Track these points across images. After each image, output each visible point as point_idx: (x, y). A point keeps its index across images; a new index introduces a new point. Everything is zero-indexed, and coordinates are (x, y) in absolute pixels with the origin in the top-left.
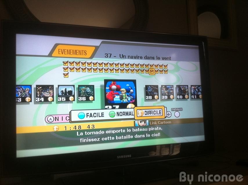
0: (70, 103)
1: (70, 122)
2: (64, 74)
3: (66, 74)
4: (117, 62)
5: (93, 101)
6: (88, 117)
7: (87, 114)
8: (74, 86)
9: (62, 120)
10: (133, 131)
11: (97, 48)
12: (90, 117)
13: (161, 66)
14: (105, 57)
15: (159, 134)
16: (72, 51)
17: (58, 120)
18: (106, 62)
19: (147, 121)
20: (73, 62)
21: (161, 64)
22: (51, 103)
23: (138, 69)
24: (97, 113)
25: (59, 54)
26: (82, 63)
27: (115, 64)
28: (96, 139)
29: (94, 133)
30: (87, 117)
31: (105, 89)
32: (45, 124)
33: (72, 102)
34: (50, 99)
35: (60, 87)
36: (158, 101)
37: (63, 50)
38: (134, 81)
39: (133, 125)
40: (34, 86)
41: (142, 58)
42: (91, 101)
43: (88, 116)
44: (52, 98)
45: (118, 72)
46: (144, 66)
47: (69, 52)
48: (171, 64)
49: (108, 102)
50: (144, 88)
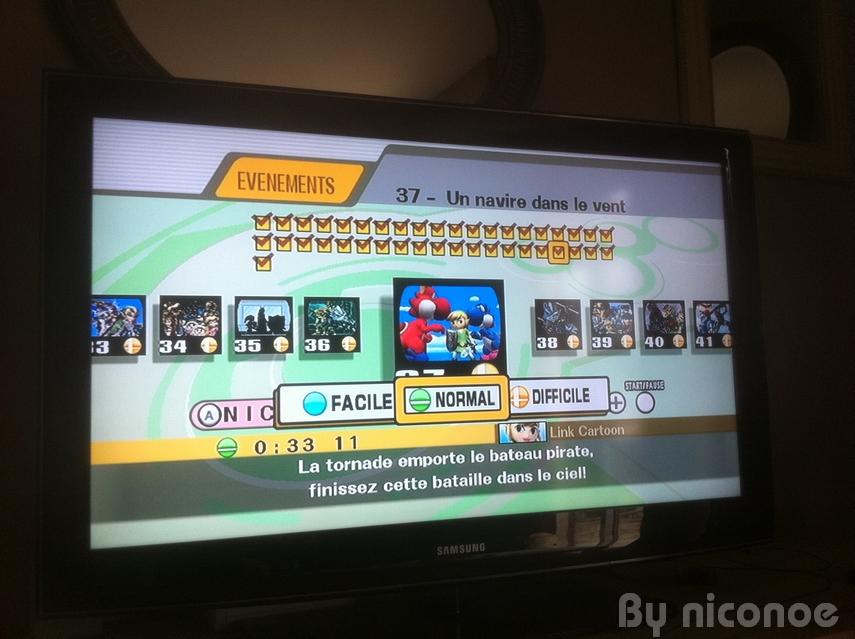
0: (277, 359)
1: (274, 426)
2: (256, 259)
3: (261, 260)
4: (437, 219)
5: (355, 354)
6: (336, 407)
7: (334, 397)
8: (289, 300)
9: (249, 419)
10: (492, 460)
11: (369, 168)
12: (344, 409)
13: (590, 233)
14: (398, 199)
15: (581, 472)
16: (283, 179)
17: (234, 419)
18: (401, 218)
19: (542, 427)
20: (289, 218)
21: (590, 226)
22: (212, 360)
23: (511, 242)
24: (369, 396)
25: (239, 188)
26: (317, 220)
27: (432, 225)
28: (365, 487)
29: (357, 464)
30: (334, 409)
31: (397, 312)
32: (191, 432)
33: (281, 356)
34: (208, 345)
35: (241, 303)
36: (577, 357)
37: (255, 174)
38: (497, 286)
39: (491, 440)
40: (153, 301)
41: (525, 203)
42: (349, 355)
43: (339, 404)
44: (214, 342)
45: (441, 252)
46: (533, 231)
47: (274, 182)
48: (624, 225)
49: (406, 356)
50: (532, 308)
